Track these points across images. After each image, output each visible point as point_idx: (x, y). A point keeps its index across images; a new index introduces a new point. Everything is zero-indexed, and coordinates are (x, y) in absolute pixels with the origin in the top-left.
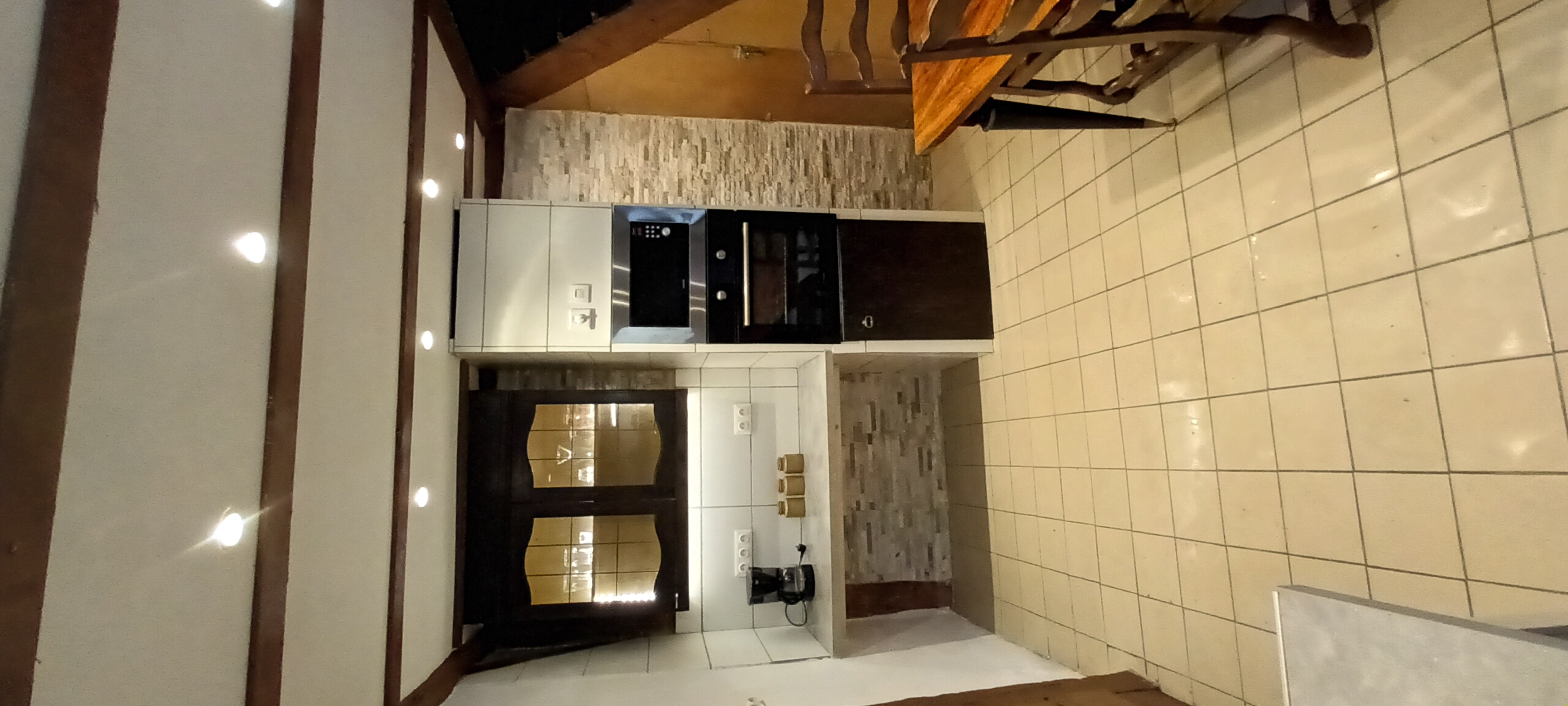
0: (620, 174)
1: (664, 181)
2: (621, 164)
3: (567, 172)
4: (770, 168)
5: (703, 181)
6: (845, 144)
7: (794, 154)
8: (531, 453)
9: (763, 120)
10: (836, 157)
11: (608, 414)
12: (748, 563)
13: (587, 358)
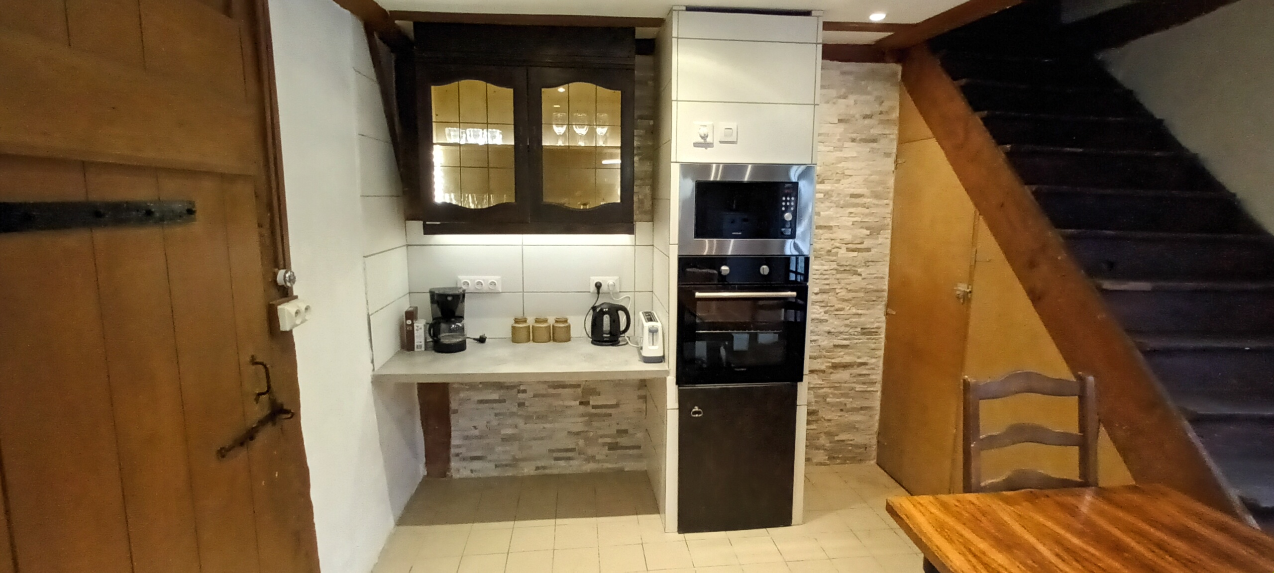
0: (838, 171)
1: (831, 212)
2: (847, 172)
3: (840, 121)
4: (842, 313)
5: (830, 248)
6: (864, 383)
7: (854, 335)
8: (576, 86)
9: (888, 306)
10: (851, 374)
11: (612, 156)
12: (471, 288)
13: (664, 139)
